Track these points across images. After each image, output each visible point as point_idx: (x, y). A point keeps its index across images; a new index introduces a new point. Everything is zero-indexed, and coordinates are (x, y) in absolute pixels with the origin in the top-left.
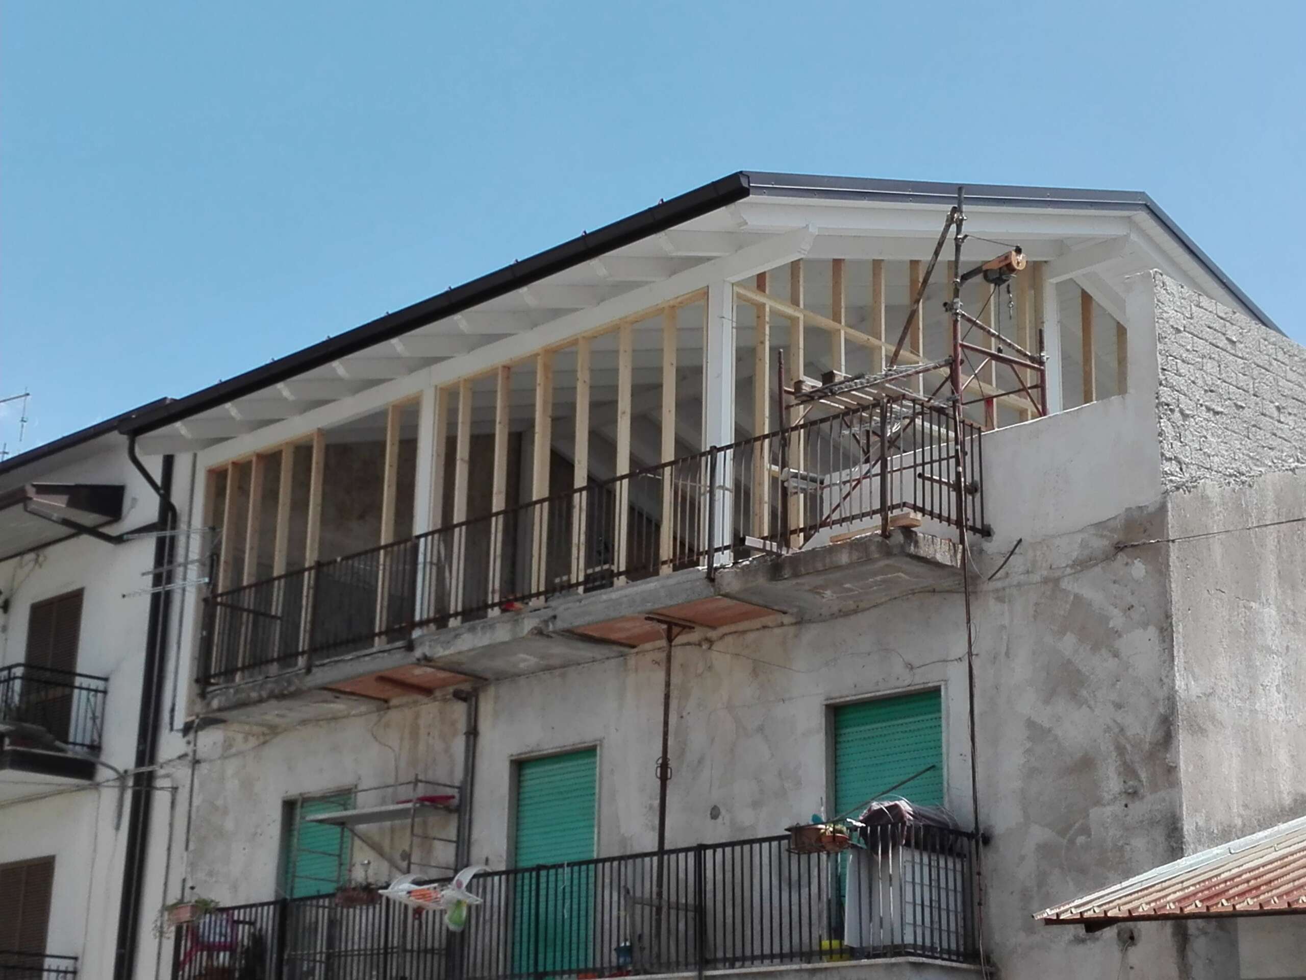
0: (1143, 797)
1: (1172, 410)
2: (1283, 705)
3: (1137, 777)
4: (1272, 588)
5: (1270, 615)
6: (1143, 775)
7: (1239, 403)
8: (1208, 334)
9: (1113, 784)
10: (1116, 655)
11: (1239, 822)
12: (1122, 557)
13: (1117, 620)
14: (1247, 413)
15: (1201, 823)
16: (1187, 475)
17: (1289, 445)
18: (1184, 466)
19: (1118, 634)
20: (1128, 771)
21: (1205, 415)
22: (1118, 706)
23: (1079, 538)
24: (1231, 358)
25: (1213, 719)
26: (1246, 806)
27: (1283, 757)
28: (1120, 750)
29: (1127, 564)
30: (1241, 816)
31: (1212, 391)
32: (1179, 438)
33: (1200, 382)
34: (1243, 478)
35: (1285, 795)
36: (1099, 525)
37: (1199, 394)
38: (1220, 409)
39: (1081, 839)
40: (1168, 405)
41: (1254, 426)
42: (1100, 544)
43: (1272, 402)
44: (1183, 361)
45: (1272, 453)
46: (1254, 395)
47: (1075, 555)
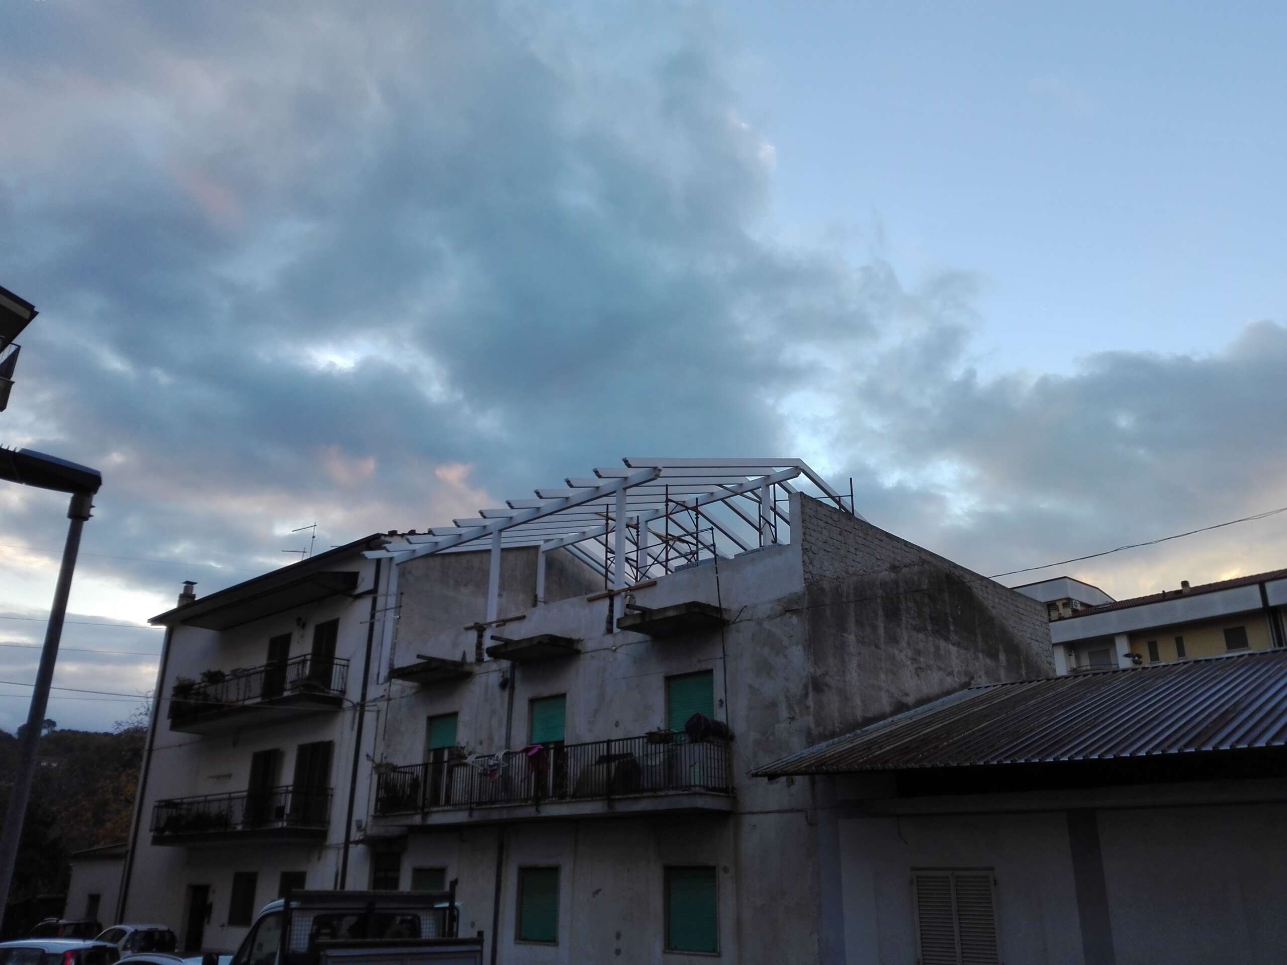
0: (797, 720)
1: (808, 551)
2: (858, 678)
3: (794, 710)
4: (852, 626)
5: (851, 638)
6: (797, 710)
7: (838, 547)
8: (824, 518)
9: (784, 713)
10: (786, 656)
11: (838, 730)
12: (788, 614)
13: (786, 642)
14: (842, 552)
15: (821, 731)
16: (815, 579)
17: (860, 565)
18: (813, 576)
19: (786, 648)
20: (790, 708)
21: (822, 552)
22: (787, 679)
23: (769, 606)
24: (835, 528)
25: (826, 685)
26: (841, 723)
27: (858, 702)
28: (787, 698)
29: (790, 617)
30: (839, 727)
31: (826, 543)
32: (811, 563)
33: (820, 539)
34: (840, 580)
35: (859, 718)
36: (779, 600)
37: (820, 544)
38: (830, 550)
39: (771, 738)
40: (807, 549)
41: (844, 557)
42: (779, 608)
43: (853, 547)
44: (813, 530)
45: (853, 569)
46: (845, 544)
47: (768, 613)
